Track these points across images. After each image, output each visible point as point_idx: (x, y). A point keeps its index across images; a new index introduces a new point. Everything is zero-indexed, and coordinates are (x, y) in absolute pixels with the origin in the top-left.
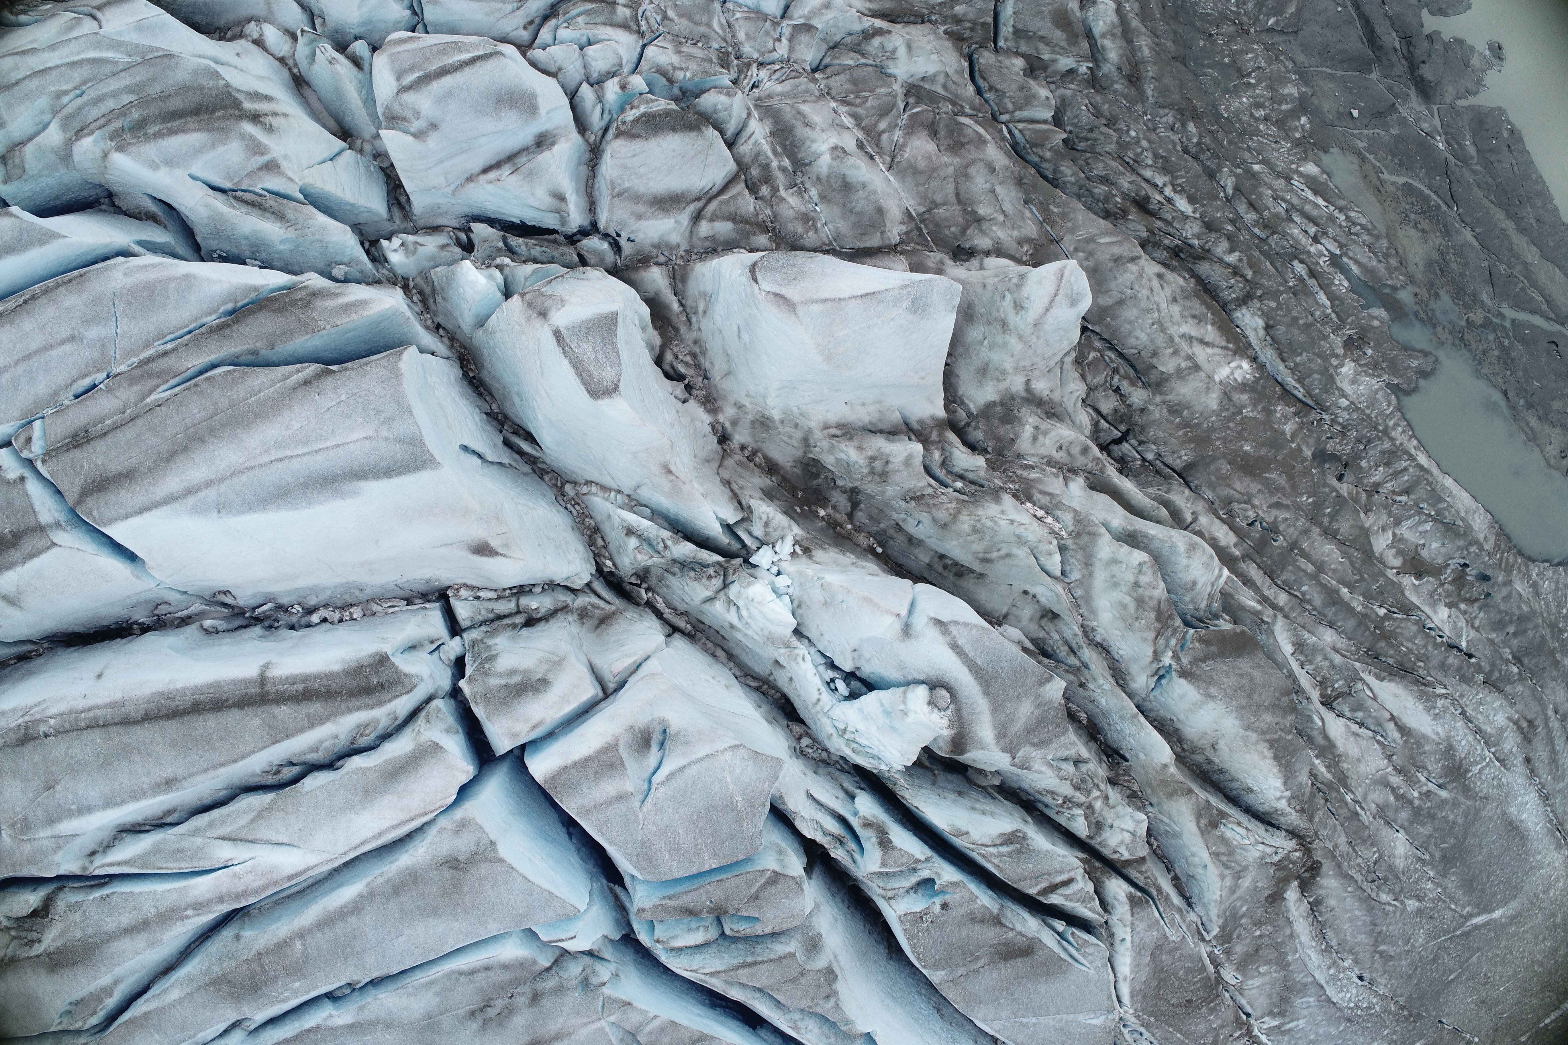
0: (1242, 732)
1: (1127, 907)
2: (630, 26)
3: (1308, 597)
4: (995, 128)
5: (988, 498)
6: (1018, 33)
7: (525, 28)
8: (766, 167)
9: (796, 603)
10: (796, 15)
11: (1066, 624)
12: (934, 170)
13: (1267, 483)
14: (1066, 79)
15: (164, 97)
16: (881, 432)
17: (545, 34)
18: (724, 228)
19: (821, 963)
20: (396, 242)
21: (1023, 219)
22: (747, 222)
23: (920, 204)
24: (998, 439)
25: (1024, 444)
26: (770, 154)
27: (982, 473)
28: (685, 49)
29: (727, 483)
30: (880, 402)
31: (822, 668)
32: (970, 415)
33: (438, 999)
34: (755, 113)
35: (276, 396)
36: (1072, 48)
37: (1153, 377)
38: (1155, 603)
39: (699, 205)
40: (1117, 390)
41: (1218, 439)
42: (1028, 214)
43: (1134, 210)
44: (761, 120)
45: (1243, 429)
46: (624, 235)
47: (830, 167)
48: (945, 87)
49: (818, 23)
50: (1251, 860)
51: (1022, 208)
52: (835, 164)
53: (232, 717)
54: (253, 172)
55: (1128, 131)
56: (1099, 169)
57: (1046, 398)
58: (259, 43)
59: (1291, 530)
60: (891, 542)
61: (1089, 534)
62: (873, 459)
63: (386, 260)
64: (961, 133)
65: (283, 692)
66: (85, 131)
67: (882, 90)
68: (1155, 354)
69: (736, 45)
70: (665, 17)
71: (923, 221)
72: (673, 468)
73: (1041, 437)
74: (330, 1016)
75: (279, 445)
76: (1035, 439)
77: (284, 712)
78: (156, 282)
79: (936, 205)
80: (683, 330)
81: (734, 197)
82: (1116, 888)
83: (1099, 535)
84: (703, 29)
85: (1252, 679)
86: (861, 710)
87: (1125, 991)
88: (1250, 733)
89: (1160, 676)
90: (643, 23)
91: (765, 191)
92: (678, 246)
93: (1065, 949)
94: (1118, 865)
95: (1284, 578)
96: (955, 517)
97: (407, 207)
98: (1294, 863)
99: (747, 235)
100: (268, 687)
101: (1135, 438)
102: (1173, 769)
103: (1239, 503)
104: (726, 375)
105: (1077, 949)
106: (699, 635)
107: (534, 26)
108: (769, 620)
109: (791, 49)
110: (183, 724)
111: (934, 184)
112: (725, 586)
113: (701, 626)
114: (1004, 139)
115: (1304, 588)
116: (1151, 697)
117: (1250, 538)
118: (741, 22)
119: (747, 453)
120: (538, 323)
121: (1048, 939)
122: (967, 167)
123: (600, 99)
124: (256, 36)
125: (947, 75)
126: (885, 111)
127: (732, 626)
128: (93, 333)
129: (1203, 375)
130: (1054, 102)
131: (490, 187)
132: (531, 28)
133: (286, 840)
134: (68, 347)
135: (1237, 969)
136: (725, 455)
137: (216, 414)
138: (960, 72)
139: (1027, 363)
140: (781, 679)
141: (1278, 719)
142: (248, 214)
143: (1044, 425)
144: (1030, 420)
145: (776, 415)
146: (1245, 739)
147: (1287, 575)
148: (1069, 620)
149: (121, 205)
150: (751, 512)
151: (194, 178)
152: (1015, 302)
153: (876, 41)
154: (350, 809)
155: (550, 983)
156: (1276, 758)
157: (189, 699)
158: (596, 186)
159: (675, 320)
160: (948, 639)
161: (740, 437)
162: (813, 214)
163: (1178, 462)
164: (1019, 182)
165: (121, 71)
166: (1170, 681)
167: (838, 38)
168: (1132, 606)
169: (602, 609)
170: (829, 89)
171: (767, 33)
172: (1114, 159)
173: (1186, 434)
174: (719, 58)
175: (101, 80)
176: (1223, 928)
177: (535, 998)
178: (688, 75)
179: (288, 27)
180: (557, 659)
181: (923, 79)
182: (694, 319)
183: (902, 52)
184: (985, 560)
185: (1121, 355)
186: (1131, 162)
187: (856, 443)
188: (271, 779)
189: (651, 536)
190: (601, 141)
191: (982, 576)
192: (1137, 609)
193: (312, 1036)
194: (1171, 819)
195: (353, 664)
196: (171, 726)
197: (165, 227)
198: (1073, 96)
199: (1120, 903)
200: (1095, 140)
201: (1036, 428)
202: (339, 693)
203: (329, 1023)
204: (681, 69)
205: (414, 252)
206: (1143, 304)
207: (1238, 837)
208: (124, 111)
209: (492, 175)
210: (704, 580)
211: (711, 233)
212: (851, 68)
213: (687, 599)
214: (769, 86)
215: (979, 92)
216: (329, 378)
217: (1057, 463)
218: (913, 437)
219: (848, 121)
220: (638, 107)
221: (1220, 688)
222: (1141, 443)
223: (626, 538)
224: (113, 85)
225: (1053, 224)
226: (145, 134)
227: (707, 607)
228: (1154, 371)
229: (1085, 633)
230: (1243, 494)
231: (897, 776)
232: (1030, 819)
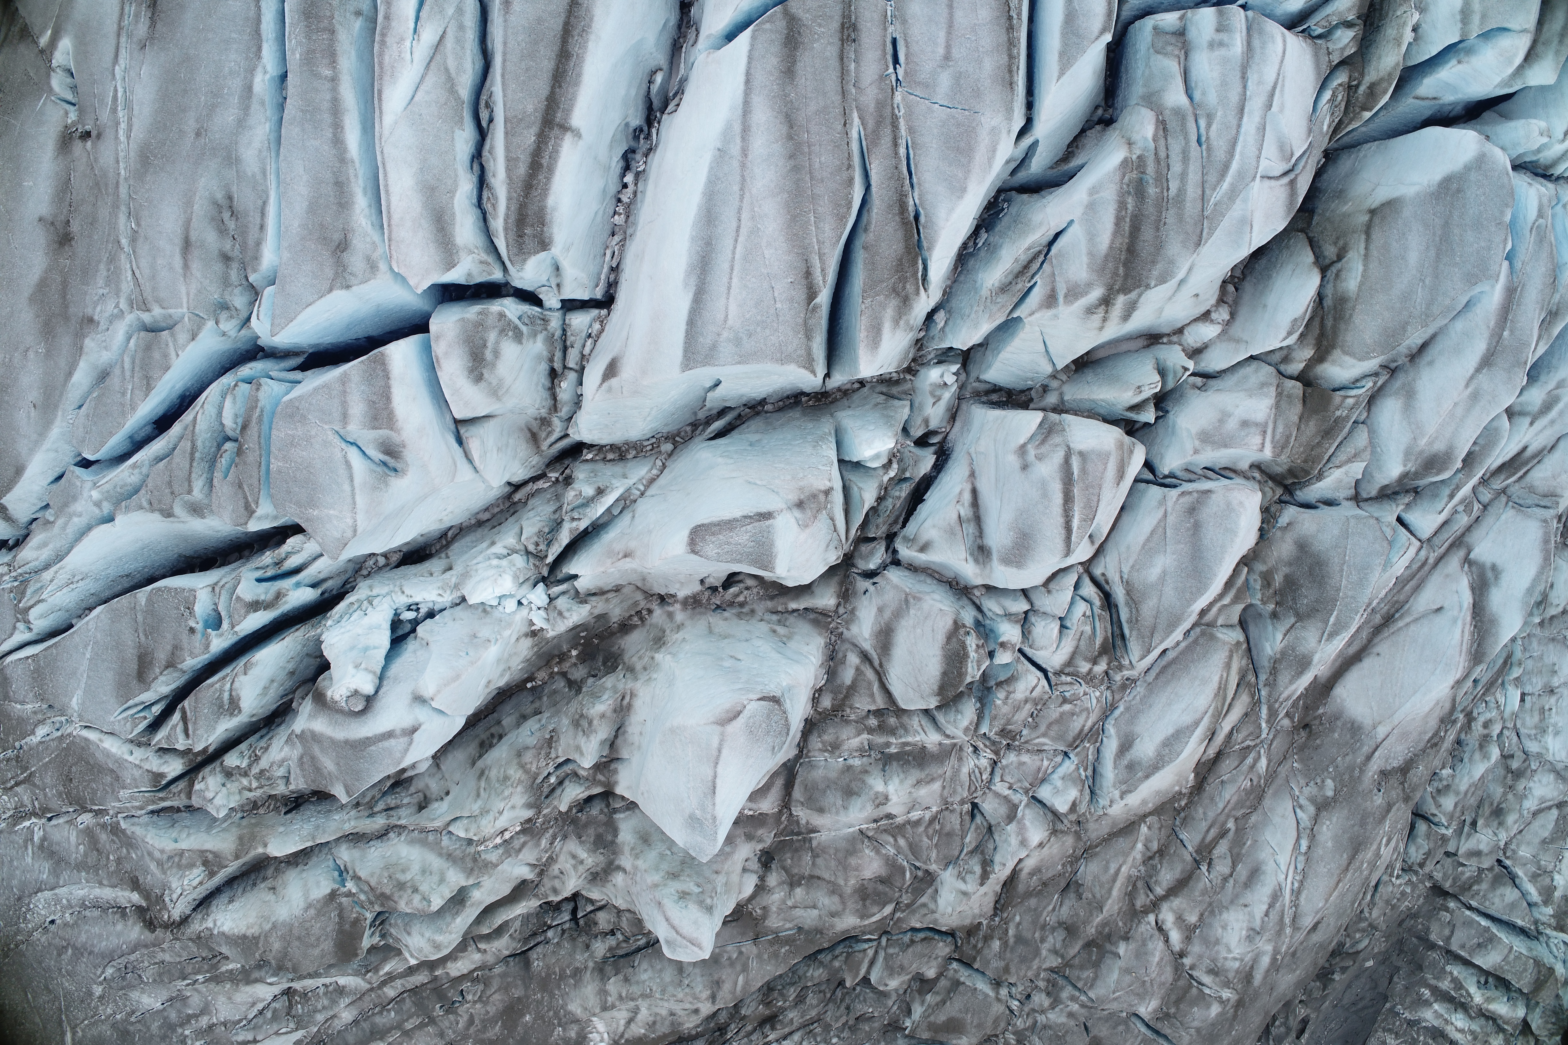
0: (274, 919)
1: (155, 769)
2: (1068, 667)
3: (385, 1013)
4: (875, 930)
5: (532, 799)
6: (957, 984)
7: (1103, 575)
8: (893, 732)
9: (489, 609)
10: (1027, 811)
11: (411, 815)
12: (845, 868)
13: (493, 1021)
14: (904, 1006)
15: (1158, 225)
16: (616, 737)
17: (1088, 589)
18: (847, 676)
19: (178, 510)
20: (950, 379)
21: (785, 920)
22: (847, 697)
23: (819, 844)
24: (586, 826)
25: (572, 845)
26: (903, 740)
27: (556, 803)
28: (1028, 707)
29: (617, 589)
30: (639, 748)
31: (431, 605)
32: (615, 811)
33: (250, 174)
34: (947, 741)
35: (807, 241)
36: (925, 1024)
37: (609, 969)
38: (396, 899)
39: (876, 663)
40: (612, 933)
41: (543, 997)
42: (788, 925)
43: (767, 1012)
44: (940, 744)
45: (544, 1022)
46: (872, 588)
47: (871, 788)
48: (924, 905)
49: (1011, 828)
50: (171, 879)
51: (795, 923)
52: (872, 793)
53: (542, 87)
54: (1054, 281)
55: (839, 1037)
56: (812, 999)
57: (610, 878)
58: (1206, 316)
59: (447, 1023)
60: (531, 699)
61: (472, 870)
62: (590, 723)
63: (940, 362)
64: (875, 902)
65: (547, 144)
66: (1161, 132)
67: (934, 855)
68: (626, 980)
69: (1019, 750)
70: (1065, 701)
71: (804, 840)
72: (627, 559)
73: (573, 862)
74: (265, 72)
75: (755, 231)
76: (574, 857)
77: (529, 138)
78: (970, 159)
79: (815, 856)
80: (769, 604)
81: (872, 695)
82: (174, 767)
83: (468, 878)
84: (1043, 728)
85: (313, 946)
86: (378, 627)
87: (92, 736)
88: (269, 926)
89: (342, 872)
90: (1069, 679)
91: (873, 722)
92: (848, 629)
93: (136, 705)
94: (193, 775)
95: (407, 1000)
96: (522, 766)
97: (984, 399)
98: (160, 910)
99: (835, 692)
100: (556, 131)
101: (570, 929)
102: (260, 850)
103: (482, 992)
104: (710, 627)
105: (133, 715)
106: (507, 504)
107: (1103, 583)
108: (479, 581)
109: (997, 795)
110: (555, 36)
111: (833, 863)
112: (528, 553)
113: (512, 511)
114: (864, 933)
115: (393, 1013)
116: (329, 856)
117: (451, 987)
118: (1038, 763)
119: (644, 612)
120: (793, 497)
121: (148, 696)
122: (841, 896)
123: (1008, 616)
124: (1214, 316)
125: (933, 912)
126: (914, 848)
127: (493, 543)
128: (945, 81)
129: (597, 1010)
130: (881, 988)
131: (957, 490)
132: (1101, 580)
133: (416, 98)
134: (941, 51)
135: (88, 828)
136: (649, 595)
137: (812, 179)
138: (935, 921)
139: (638, 878)
140: (435, 565)
141: (274, 952)
142: (1016, 260)
143: (581, 869)
144: (591, 860)
145: (659, 657)
146: (267, 919)
147: (408, 1004)
148: (412, 819)
149: (1093, 131)
150: (581, 602)
151: (1071, 222)
152: (688, 894)
153: (978, 869)
154: (421, 169)
155: (234, 275)
156: (244, 937)
157: (575, 50)
158: (929, 580)
159: (782, 600)
160: (398, 732)
161: (658, 614)
162: (837, 754)
163: (535, 956)
164: (819, 931)
165: (1203, 192)
166: (334, 880)
167: (996, 837)
168: (402, 878)
169: (545, 439)
170: (951, 811)
171: (1020, 781)
172: (819, 1014)
173: (555, 973)
174: (1010, 731)
175: (1203, 167)
176: (123, 832)
177: (226, 258)
178: (998, 702)
179: (1209, 350)
180: (500, 393)
181: (936, 891)
182: (775, 618)
183: (962, 886)
184: (482, 773)
185: (639, 950)
186: (812, 1028)
187: (609, 714)
188: (484, 97)
189: (588, 510)
190: (971, 600)
191: (473, 764)
192: (397, 880)
193: (254, 49)
194: (224, 830)
195: (548, 217)
196: (557, 24)
197: (1052, 168)
198: (885, 1006)
199: (161, 765)
200: (838, 1007)
201: (582, 862)
202: (527, 195)
203: (259, 69)
204: (1007, 698)
205: (932, 394)
206: (670, 989)
207: (192, 877)
208: (1162, 179)
209: (967, 497)
210: (536, 539)
211: (847, 662)
212: (963, 838)
213: (531, 514)
214: (970, 763)
215: (914, 930)
216: (804, 297)
217: (550, 865)
218: (604, 760)
219: (915, 815)
220: (976, 651)
221: (312, 918)
222: (563, 931)
223: (596, 486)
224: (1194, 177)
225: (771, 943)
226: (1129, 193)
227: (516, 529)
228: (613, 972)
229: (400, 826)
230: (488, 998)
231: (319, 631)
232: (254, 719)
